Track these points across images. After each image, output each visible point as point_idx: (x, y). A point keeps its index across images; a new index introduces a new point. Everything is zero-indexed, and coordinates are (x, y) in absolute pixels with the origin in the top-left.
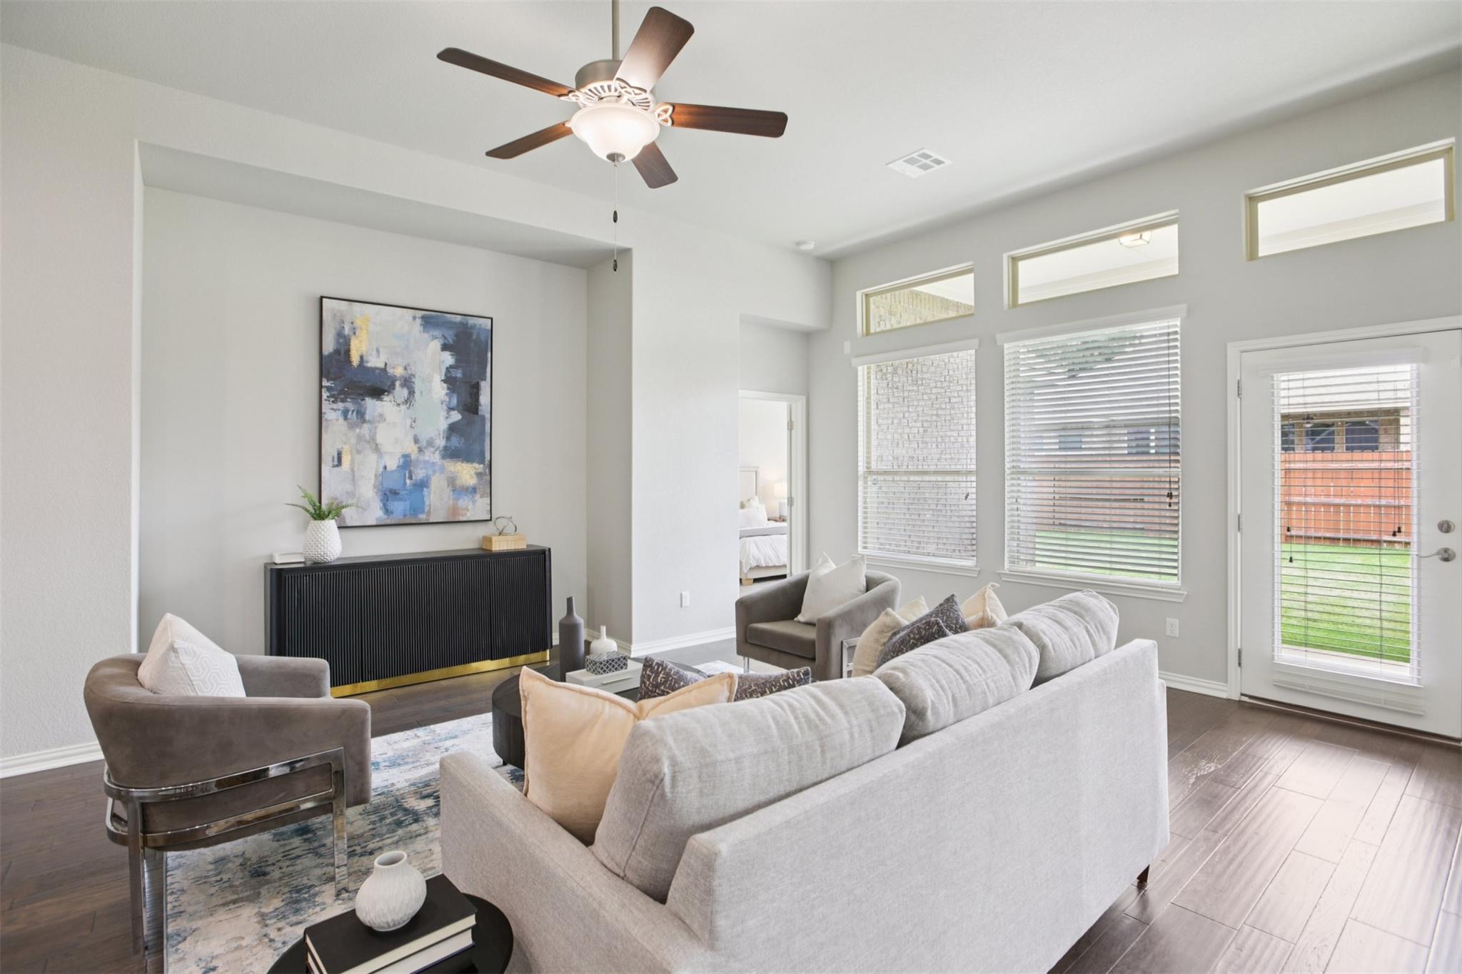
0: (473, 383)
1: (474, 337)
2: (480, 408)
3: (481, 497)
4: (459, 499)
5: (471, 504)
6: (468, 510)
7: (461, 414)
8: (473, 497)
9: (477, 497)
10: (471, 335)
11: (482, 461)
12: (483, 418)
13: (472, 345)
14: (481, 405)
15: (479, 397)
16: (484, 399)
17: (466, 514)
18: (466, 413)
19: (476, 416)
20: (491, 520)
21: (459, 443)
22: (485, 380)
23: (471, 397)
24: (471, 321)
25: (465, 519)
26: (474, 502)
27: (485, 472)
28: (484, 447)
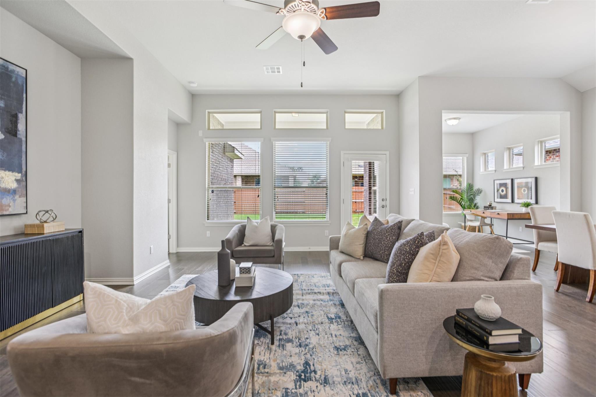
0: (13, 113)
1: (14, 79)
2: (18, 132)
3: (20, 197)
4: (3, 198)
5: (12, 202)
6: (10, 206)
7: (4, 135)
8: (14, 197)
9: (17, 197)
10: (11, 77)
11: (20, 171)
12: (21, 140)
13: (12, 85)
14: (19, 131)
15: (17, 125)
16: (21, 127)
17: (8, 209)
18: (8, 135)
19: (15, 138)
20: (27, 213)
21: (3, 156)
22: (22, 113)
23: (12, 123)
24: (11, 67)
25: (7, 213)
26: (14, 201)
27: (23, 179)
28: (21, 161)
